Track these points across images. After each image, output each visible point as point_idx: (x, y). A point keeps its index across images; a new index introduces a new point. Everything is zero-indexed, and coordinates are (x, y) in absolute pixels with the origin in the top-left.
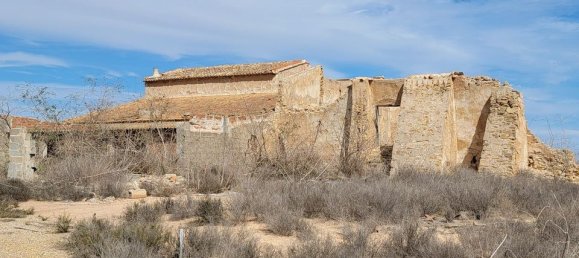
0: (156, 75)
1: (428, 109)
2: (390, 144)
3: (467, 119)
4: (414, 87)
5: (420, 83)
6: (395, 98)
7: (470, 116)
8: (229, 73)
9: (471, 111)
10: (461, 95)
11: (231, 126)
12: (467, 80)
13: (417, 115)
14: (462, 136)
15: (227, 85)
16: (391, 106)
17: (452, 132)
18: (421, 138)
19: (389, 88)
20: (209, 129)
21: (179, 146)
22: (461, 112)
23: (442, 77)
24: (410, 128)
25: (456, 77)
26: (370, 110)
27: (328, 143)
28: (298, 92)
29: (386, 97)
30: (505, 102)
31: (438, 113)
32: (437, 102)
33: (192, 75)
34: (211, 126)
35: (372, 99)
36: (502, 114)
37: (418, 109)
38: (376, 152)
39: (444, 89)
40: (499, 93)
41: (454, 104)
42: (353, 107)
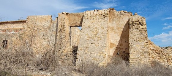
1: (97, 26)
2: (76, 45)
3: (115, 32)
4: (89, 16)
5: (92, 14)
6: (79, 22)
7: (117, 31)
9: (118, 29)
10: (113, 20)
12: (116, 12)
13: (91, 29)
16: (77, 26)
18: (94, 42)
19: (76, 17)
22: (112, 29)
23: (104, 10)
24: (87, 36)
25: (111, 11)
29: (75, 22)
30: (138, 23)
31: (103, 28)
32: (102, 22)
35: (68, 23)
36: (137, 29)
37: (92, 26)
38: (69, 49)
39: (105, 16)
40: (134, 18)
41: (109, 25)
42: (58, 26)
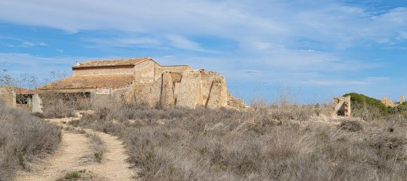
0: (78, 65)
1: (191, 84)
2: (177, 97)
3: (206, 87)
4: (186, 75)
5: (188, 73)
6: (179, 79)
8: (113, 65)
9: (208, 84)
10: (204, 78)
11: (112, 91)
12: (206, 72)
13: (187, 86)
14: (204, 94)
15: (113, 70)
16: (178, 82)
17: (200, 93)
19: (177, 75)
20: (103, 93)
21: (92, 100)
22: (204, 84)
23: (197, 71)
25: (202, 72)
26: (170, 84)
27: (152, 98)
28: (143, 75)
29: (176, 78)
30: (219, 81)
32: (194, 81)
33: (96, 65)
34: (105, 91)
35: (171, 79)
36: (217, 86)
37: (187, 84)
39: (197, 76)
40: (216, 78)
41: (201, 81)
42: (164, 82)
